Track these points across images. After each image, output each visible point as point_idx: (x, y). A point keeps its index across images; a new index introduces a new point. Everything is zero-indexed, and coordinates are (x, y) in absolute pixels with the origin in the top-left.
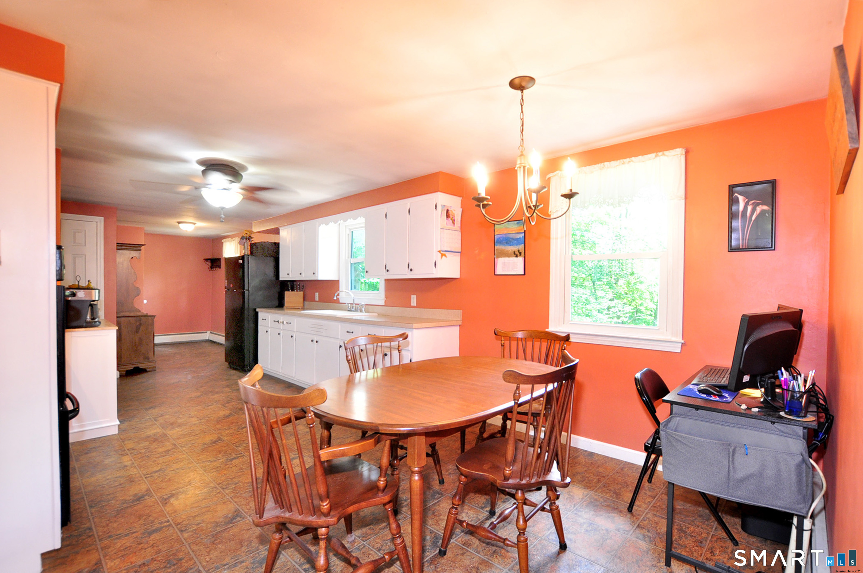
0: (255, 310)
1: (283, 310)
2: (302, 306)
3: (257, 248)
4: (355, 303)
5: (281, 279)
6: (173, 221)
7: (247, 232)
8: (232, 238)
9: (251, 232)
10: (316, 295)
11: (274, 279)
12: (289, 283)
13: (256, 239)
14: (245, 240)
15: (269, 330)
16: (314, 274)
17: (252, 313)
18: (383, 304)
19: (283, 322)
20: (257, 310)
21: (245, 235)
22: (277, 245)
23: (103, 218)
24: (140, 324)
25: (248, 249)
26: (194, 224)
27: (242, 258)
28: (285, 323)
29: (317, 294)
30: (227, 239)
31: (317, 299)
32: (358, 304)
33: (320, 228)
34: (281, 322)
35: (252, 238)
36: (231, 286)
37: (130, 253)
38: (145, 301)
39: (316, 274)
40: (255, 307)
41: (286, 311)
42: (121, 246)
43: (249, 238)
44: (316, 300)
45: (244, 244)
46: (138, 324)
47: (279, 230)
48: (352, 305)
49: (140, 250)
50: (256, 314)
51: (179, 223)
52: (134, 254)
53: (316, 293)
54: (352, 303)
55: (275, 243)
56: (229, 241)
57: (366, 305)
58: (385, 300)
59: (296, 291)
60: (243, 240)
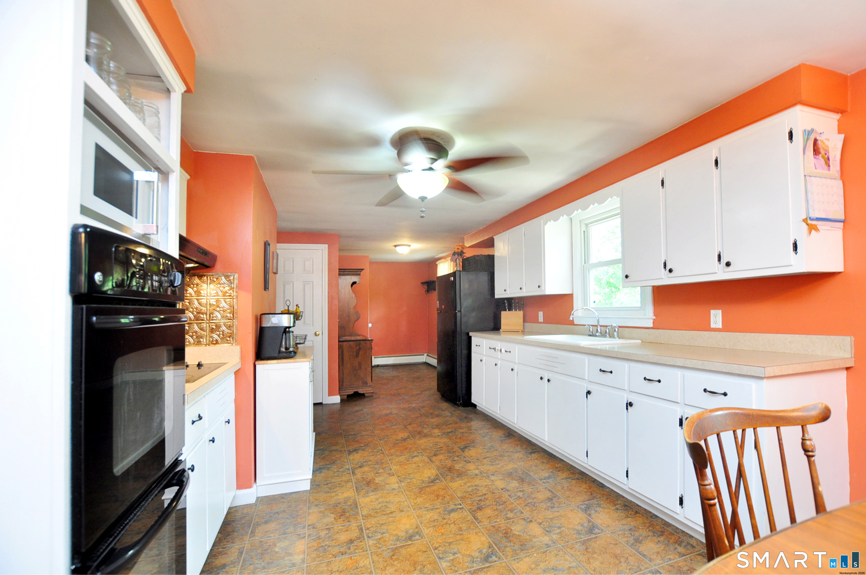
0: (468, 334)
1: (500, 334)
2: (522, 328)
3: (470, 263)
4: (601, 324)
5: (497, 296)
6: (389, 245)
7: (459, 247)
8: (445, 259)
9: (463, 247)
10: (540, 315)
11: (489, 297)
12: (506, 301)
13: (468, 254)
14: (456, 256)
15: (484, 358)
16: (539, 287)
17: (464, 337)
18: (651, 325)
19: (501, 350)
20: (471, 334)
21: (456, 251)
22: (491, 259)
23: (326, 246)
24: (360, 349)
25: (460, 265)
26: (409, 246)
27: (454, 274)
28: (503, 351)
29: (541, 314)
30: (441, 261)
31: (541, 319)
32: (606, 326)
33: (546, 227)
34: (497, 350)
35: (464, 253)
36: (443, 307)
37: (351, 278)
38: (370, 325)
39: (542, 287)
40: (467, 331)
41: (503, 336)
42: (343, 272)
43: (461, 254)
44: (540, 321)
45: (456, 260)
46: (358, 348)
47: (493, 240)
48: (595, 328)
49: (360, 275)
50: (470, 338)
51: (395, 246)
52: (355, 279)
53: (539, 313)
54: (596, 324)
55: (489, 255)
56: (442, 262)
57: (620, 327)
58: (654, 319)
59: (515, 310)
60: (455, 256)
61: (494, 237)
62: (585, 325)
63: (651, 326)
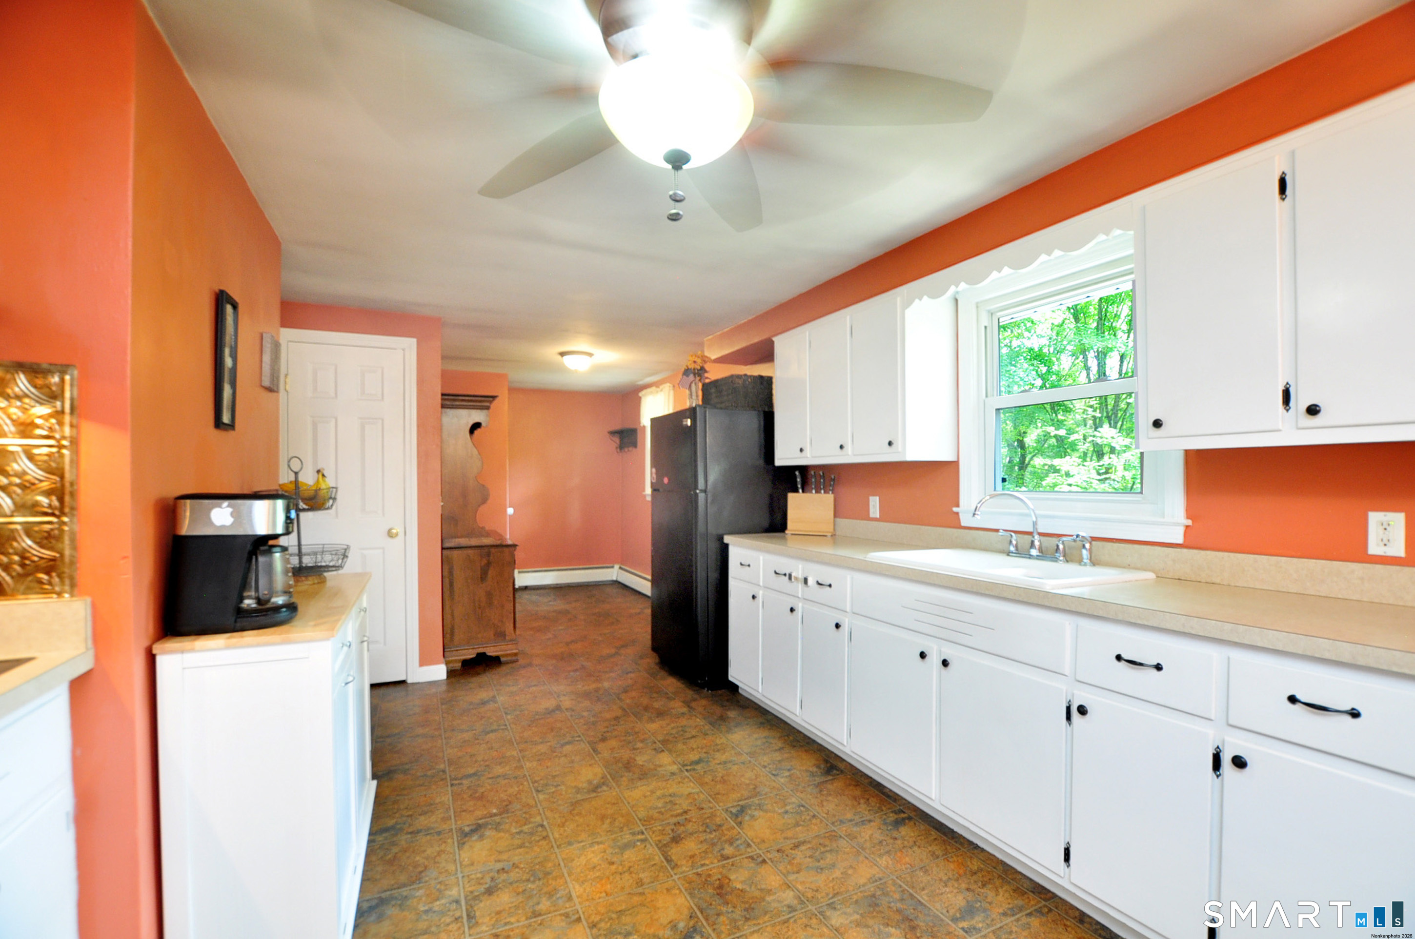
0: (720, 538)
1: (785, 538)
2: (832, 530)
3: (721, 392)
5: (778, 462)
6: (550, 352)
7: (696, 359)
8: (657, 387)
9: (705, 359)
10: (871, 504)
11: (761, 462)
12: (797, 473)
13: (715, 373)
14: (691, 376)
15: (761, 592)
16: (890, 443)
17: (713, 546)
19: (806, 581)
20: (727, 539)
21: (692, 366)
22: (766, 383)
23: (414, 341)
24: (489, 564)
25: (697, 396)
26: (590, 355)
27: (692, 412)
28: (811, 581)
29: (874, 502)
30: (649, 390)
31: (875, 510)
33: (908, 312)
34: (796, 579)
35: (706, 371)
36: (666, 480)
37: (470, 416)
38: (510, 511)
39: (898, 445)
40: (721, 532)
41: (791, 542)
42: (451, 401)
43: (700, 372)
44: (872, 515)
45: (690, 386)
46: (484, 561)
47: (773, 342)
49: (488, 408)
50: (724, 550)
51: (562, 354)
52: (477, 416)
53: (871, 498)
55: (761, 377)
56: (652, 392)
57: (1094, 539)
58: (1187, 527)
59: (816, 492)
60: (688, 376)
61: (774, 339)
62: (997, 531)
63: (1180, 540)
